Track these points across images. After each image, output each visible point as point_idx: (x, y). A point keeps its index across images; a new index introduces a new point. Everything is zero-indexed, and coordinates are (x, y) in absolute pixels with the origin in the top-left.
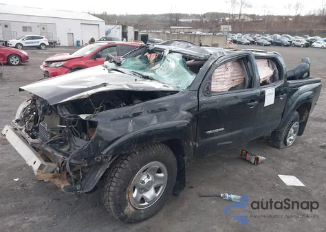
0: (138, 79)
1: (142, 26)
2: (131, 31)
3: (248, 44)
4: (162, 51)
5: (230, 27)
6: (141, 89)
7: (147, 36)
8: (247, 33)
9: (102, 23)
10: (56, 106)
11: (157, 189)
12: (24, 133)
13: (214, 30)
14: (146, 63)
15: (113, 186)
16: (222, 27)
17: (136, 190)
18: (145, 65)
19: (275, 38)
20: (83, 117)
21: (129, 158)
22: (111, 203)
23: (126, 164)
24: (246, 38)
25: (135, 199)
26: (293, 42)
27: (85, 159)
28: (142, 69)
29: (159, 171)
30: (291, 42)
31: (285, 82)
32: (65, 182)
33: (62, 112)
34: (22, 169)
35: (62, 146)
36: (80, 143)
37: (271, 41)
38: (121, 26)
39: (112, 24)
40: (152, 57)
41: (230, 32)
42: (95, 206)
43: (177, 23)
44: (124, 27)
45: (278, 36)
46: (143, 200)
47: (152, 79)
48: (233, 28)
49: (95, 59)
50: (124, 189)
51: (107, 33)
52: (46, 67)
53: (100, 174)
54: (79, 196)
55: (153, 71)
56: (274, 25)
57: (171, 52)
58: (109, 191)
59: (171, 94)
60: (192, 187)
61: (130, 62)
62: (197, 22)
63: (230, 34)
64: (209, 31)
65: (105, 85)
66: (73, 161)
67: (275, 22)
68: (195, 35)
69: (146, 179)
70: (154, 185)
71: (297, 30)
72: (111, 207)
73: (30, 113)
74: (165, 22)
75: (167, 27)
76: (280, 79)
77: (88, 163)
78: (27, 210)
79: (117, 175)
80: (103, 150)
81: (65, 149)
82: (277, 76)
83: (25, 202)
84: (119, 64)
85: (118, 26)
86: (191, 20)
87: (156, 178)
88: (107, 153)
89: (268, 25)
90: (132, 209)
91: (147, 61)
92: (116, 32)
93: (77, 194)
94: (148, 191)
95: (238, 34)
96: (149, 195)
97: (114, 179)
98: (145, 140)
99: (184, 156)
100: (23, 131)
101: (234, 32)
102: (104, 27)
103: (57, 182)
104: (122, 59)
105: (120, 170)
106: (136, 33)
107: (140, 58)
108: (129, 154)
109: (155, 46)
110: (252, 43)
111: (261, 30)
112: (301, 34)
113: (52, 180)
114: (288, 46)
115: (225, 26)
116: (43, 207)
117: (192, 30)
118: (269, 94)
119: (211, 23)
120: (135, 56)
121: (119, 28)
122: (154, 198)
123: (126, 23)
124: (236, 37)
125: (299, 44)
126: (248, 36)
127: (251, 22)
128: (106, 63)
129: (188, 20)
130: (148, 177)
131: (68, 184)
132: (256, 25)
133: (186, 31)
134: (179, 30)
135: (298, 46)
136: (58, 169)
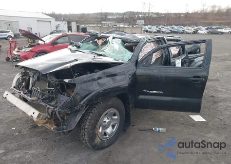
0: (95, 56)
1: (81, 21)
2: (74, 26)
3: (155, 32)
4: (107, 37)
5: (143, 21)
6: (101, 62)
7: (86, 29)
8: (155, 25)
9: (53, 20)
10: (46, 75)
11: (113, 127)
12: (23, 94)
13: (132, 24)
14: (97, 46)
15: (88, 125)
16: (138, 21)
17: (101, 128)
18: (96, 47)
19: (173, 28)
20: (66, 81)
21: (97, 107)
22: (86, 136)
23: (95, 110)
24: (154, 28)
25: (101, 133)
26: (185, 31)
27: (69, 108)
28: (95, 50)
29: (114, 115)
30: (184, 31)
31: (187, 55)
32: (53, 125)
33: (51, 79)
34: (16, 122)
35: (50, 101)
36: (64, 99)
37: (171, 30)
38: (67, 22)
39: (59, 21)
40: (100, 42)
41: (143, 25)
42: (72, 141)
43: (106, 19)
44: (69, 23)
45: (175, 27)
46: (105, 134)
47: (105, 56)
48: (145, 22)
49: (53, 45)
50: (94, 127)
51: (57, 27)
52: (17, 52)
53: (79, 117)
54: (64, 133)
55: (103, 51)
56: (172, 19)
57: (114, 38)
58: (85, 129)
59: (119, 65)
60: (134, 126)
61: (86, 45)
62: (120, 18)
63: (143, 26)
64: (128, 24)
65: (77, 60)
66: (60, 110)
67: (172, 18)
68: (120, 27)
69: (106, 120)
70: (112, 124)
71: (187, 22)
72: (86, 139)
73: (22, 82)
74: (97, 18)
75: (99, 22)
76: (183, 53)
77: (71, 111)
78: (26, 147)
79: (90, 118)
80: (80, 102)
81: (53, 103)
82: (181, 52)
83: (24, 142)
84: (79, 47)
85: (65, 22)
86: (116, 17)
87: (113, 119)
88: (84, 103)
89: (168, 19)
90: (100, 140)
91: (97, 44)
92: (64, 26)
93: (63, 132)
94: (108, 128)
95: (149, 26)
96: (109, 130)
97: (88, 121)
98: (105, 95)
99: (129, 104)
100: (22, 93)
101: (146, 25)
102: (54, 23)
103: (48, 126)
104: (80, 44)
105: (91, 114)
106: (78, 27)
107: (92, 43)
108: (96, 104)
109: (102, 34)
110: (159, 32)
111: (163, 23)
112: (190, 25)
113: (44, 125)
114: (182, 33)
115: (140, 21)
116: (37, 144)
117: (117, 24)
118: (178, 63)
119: (130, 19)
120: (89, 41)
121: (65, 24)
122: (112, 132)
123: (69, 19)
124: (147, 28)
125: (190, 31)
126: (155, 27)
127: (156, 17)
128: (70, 47)
129: (113, 17)
130: (108, 119)
131: (56, 127)
132: (160, 20)
133: (113, 24)
134: (108, 24)
135: (189, 33)
136: (49, 117)
